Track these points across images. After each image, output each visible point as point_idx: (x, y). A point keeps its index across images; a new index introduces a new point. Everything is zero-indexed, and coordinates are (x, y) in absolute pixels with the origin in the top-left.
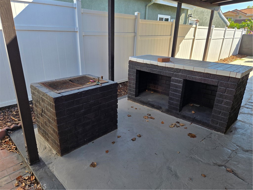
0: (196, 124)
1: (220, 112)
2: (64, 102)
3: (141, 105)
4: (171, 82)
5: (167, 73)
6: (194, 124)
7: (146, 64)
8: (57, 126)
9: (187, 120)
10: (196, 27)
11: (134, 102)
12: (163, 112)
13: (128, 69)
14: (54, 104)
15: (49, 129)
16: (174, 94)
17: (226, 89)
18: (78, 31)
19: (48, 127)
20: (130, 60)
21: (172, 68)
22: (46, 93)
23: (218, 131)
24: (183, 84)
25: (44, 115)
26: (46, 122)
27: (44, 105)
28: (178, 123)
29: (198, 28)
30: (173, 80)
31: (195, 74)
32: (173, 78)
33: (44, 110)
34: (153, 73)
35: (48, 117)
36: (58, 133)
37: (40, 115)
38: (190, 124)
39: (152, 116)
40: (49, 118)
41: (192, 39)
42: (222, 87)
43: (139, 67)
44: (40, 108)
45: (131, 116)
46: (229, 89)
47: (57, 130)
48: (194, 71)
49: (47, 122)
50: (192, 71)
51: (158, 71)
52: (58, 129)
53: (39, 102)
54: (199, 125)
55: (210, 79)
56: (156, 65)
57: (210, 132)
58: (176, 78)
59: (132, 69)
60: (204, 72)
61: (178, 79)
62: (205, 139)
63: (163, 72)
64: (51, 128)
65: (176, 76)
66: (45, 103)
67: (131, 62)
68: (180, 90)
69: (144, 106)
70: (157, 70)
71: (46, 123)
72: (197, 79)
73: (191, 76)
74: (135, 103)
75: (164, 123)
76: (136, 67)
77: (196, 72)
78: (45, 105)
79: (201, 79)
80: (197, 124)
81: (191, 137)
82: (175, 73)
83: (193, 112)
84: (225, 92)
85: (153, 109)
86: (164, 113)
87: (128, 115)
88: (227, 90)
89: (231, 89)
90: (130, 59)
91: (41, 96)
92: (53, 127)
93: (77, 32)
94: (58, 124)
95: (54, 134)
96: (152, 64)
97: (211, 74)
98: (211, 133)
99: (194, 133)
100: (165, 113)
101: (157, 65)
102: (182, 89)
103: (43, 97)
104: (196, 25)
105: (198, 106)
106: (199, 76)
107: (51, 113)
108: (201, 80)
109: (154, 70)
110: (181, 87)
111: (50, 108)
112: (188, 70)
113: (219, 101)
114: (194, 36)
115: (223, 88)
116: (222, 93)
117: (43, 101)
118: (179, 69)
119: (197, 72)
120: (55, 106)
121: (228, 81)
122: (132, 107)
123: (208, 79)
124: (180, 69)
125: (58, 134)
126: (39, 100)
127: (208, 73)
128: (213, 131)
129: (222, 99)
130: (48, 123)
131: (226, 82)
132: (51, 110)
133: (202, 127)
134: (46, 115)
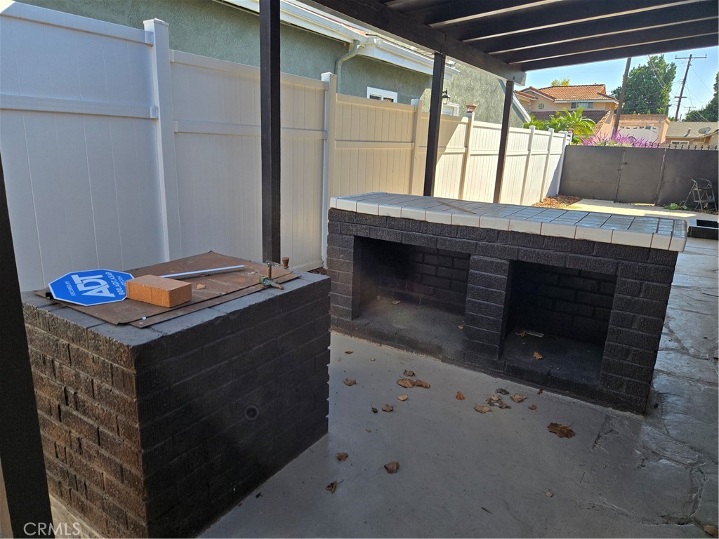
0: (554, 392)
1: (628, 352)
2: (170, 357)
3: (374, 345)
4: (471, 271)
5: (457, 242)
6: (549, 393)
7: (387, 217)
8: (140, 456)
9: (527, 380)
10: (470, 121)
11: (348, 334)
12: (448, 363)
13: (328, 234)
14: (132, 371)
15: (96, 466)
16: (481, 304)
17: (641, 284)
18: (159, 118)
19: (90, 457)
20: (333, 208)
21: (473, 227)
22: (93, 329)
23: (624, 409)
24: (508, 276)
25: (75, 413)
26: (79, 439)
27: (77, 375)
28: (504, 392)
29: (474, 127)
30: (477, 262)
31: (546, 242)
32: (475, 257)
33: (75, 393)
34: (409, 243)
35: (91, 422)
36: (146, 482)
37: (50, 412)
38: (539, 393)
39: (420, 377)
40: (96, 425)
41: (461, 153)
42: (628, 278)
43: (365, 226)
44: (52, 386)
45: (355, 383)
46: (649, 283)
47: (136, 471)
48: (542, 234)
49: (84, 440)
50: (537, 235)
51: (427, 237)
52: (143, 465)
53: (48, 365)
54: (563, 394)
55: (593, 258)
56: (422, 221)
57: (601, 413)
58: (486, 258)
59: (341, 233)
60: (573, 238)
61: (494, 260)
62: (599, 437)
63: (445, 241)
64: (106, 462)
65: (485, 251)
66: (85, 368)
67: (335, 214)
68: (500, 293)
69: (383, 346)
70: (425, 235)
71: (80, 445)
72: (552, 258)
73: (533, 250)
74: (353, 338)
75: (464, 399)
76: (354, 229)
77: (549, 237)
78: (83, 375)
79: (565, 257)
80: (559, 391)
81: (561, 437)
82: (481, 243)
83: (537, 356)
84: (640, 292)
85: (414, 354)
86: (452, 363)
87: (347, 380)
88: (644, 288)
89: (657, 284)
90: (333, 205)
91: (64, 341)
92: (118, 461)
93: (155, 119)
94: (143, 446)
95: (121, 486)
96: (406, 219)
97: (594, 242)
98: (608, 418)
99: (564, 423)
100: (455, 364)
101: (424, 219)
102: (506, 290)
103: (74, 346)
104: (470, 117)
105: (541, 335)
106: (558, 249)
107: (111, 404)
108: (565, 260)
109: (414, 235)
110: (504, 284)
111: (107, 386)
112: (522, 233)
113: (622, 318)
114: (467, 146)
115: (634, 281)
116: (629, 297)
117: (75, 359)
118: (495, 230)
119: (553, 237)
120: (137, 379)
121: (647, 259)
122: (347, 352)
123: (587, 257)
124: (499, 231)
125: (141, 486)
126: (49, 357)
127: (585, 240)
128: (610, 409)
129: (632, 314)
130: (91, 443)
131: (640, 264)
132: (117, 392)
133: (575, 400)
134: (85, 413)
